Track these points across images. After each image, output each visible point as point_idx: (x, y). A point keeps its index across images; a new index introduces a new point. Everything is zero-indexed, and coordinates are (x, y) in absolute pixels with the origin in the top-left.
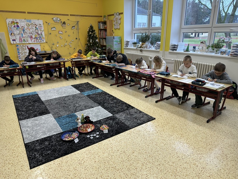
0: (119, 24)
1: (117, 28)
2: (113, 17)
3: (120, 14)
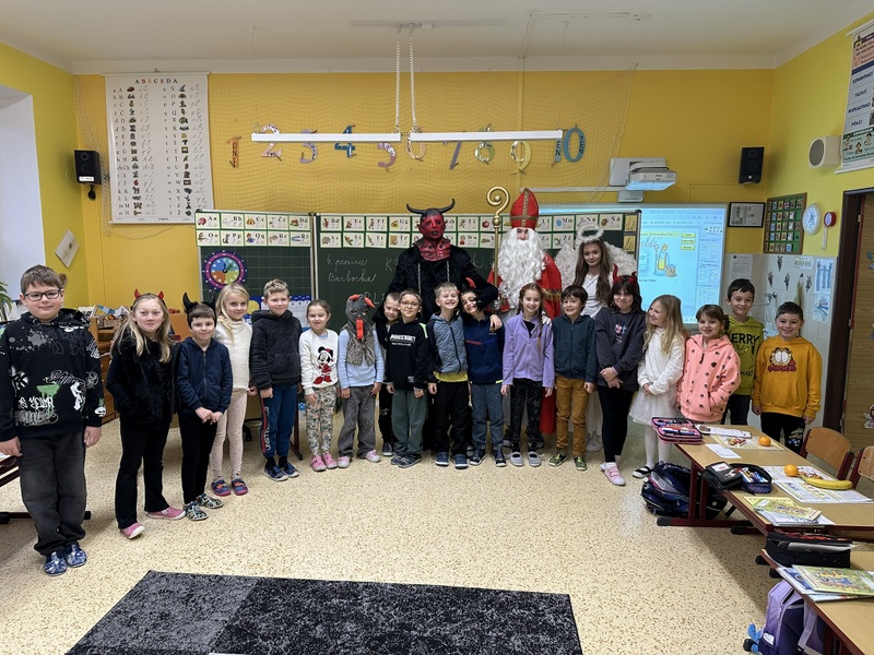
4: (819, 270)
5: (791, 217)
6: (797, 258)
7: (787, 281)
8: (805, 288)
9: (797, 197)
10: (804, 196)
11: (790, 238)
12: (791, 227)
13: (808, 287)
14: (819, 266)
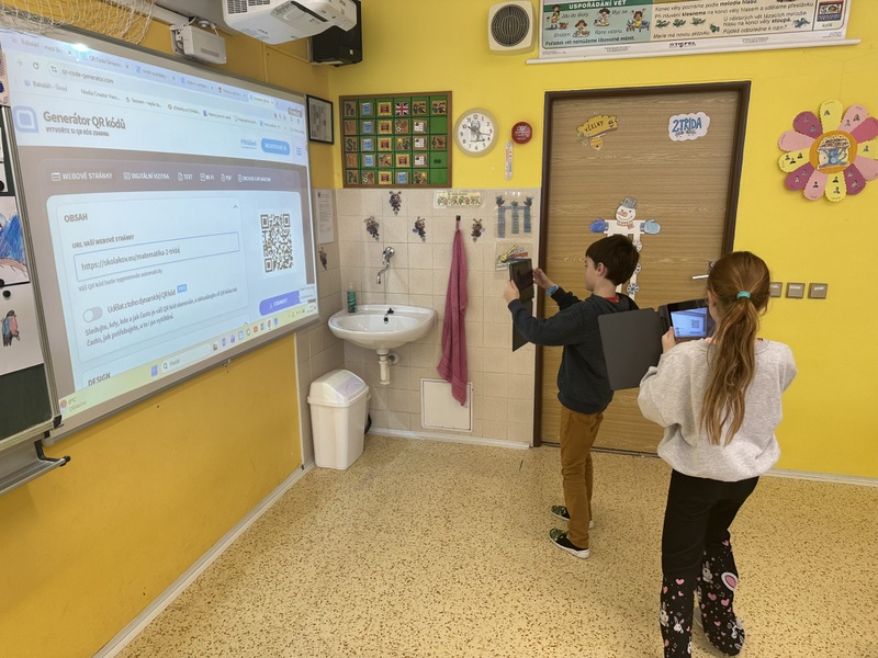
4: (502, 210)
5: (419, 128)
6: (441, 193)
7: (419, 229)
8: (468, 238)
9: (429, 96)
10: (446, 96)
11: (420, 162)
12: (419, 144)
13: (477, 233)
14: (500, 201)
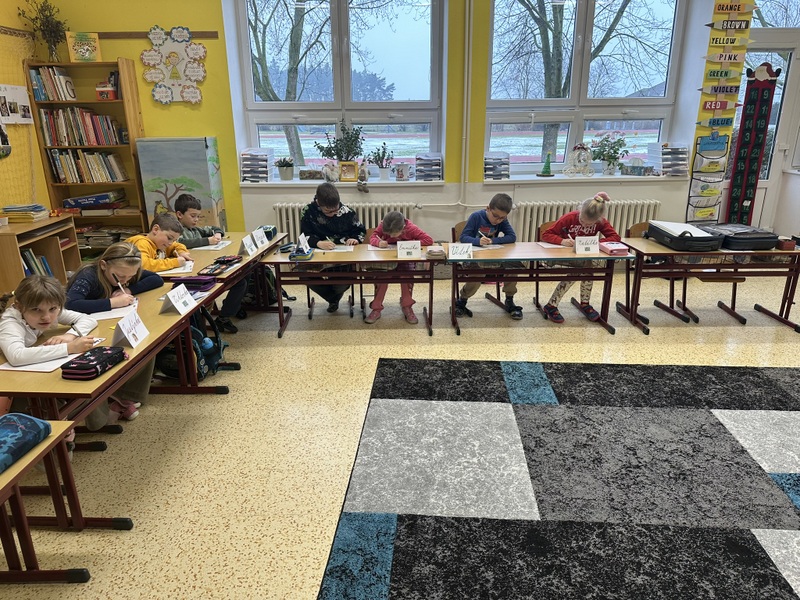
0: (197, 81)
1: (178, 98)
2: (141, 44)
3: (195, 35)
